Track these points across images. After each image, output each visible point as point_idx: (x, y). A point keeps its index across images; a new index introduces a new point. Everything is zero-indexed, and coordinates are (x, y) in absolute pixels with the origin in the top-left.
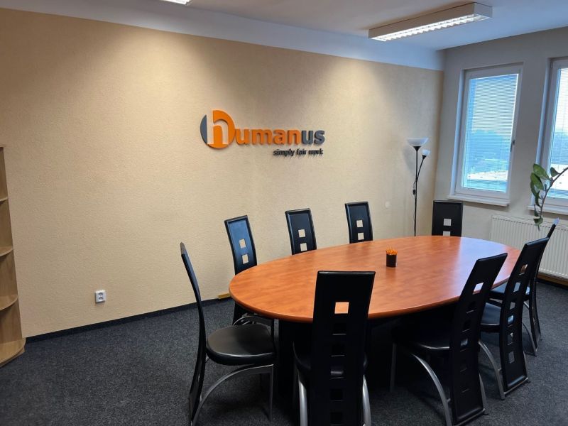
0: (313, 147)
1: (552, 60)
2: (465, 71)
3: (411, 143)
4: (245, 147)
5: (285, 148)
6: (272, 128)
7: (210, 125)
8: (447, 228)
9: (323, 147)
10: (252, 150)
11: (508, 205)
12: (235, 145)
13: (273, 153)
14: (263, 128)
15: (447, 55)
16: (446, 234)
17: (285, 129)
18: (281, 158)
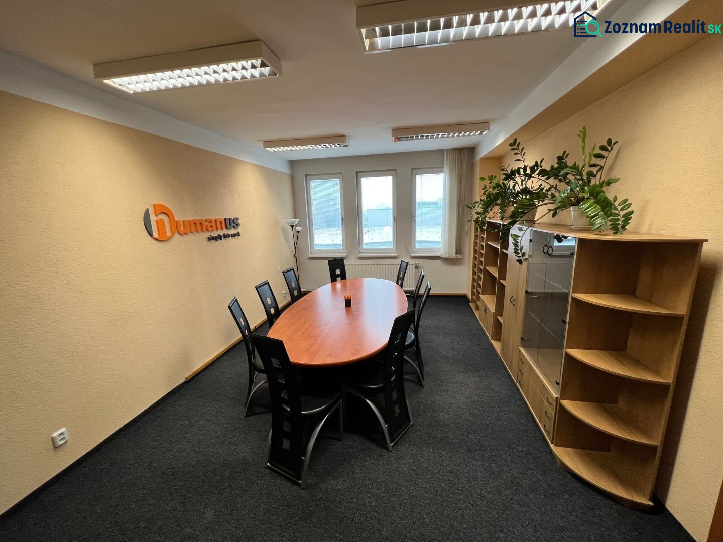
0: (233, 231)
1: (357, 173)
2: (306, 175)
3: (288, 223)
4: (185, 237)
5: (215, 234)
6: (204, 218)
7: (153, 218)
8: (338, 276)
9: (239, 230)
10: (191, 237)
11: (347, 256)
12: (177, 235)
13: (207, 239)
14: (197, 218)
15: (293, 163)
16: (339, 279)
17: (212, 218)
18: (214, 242)
